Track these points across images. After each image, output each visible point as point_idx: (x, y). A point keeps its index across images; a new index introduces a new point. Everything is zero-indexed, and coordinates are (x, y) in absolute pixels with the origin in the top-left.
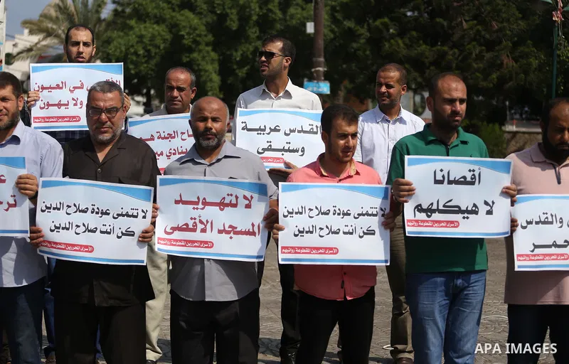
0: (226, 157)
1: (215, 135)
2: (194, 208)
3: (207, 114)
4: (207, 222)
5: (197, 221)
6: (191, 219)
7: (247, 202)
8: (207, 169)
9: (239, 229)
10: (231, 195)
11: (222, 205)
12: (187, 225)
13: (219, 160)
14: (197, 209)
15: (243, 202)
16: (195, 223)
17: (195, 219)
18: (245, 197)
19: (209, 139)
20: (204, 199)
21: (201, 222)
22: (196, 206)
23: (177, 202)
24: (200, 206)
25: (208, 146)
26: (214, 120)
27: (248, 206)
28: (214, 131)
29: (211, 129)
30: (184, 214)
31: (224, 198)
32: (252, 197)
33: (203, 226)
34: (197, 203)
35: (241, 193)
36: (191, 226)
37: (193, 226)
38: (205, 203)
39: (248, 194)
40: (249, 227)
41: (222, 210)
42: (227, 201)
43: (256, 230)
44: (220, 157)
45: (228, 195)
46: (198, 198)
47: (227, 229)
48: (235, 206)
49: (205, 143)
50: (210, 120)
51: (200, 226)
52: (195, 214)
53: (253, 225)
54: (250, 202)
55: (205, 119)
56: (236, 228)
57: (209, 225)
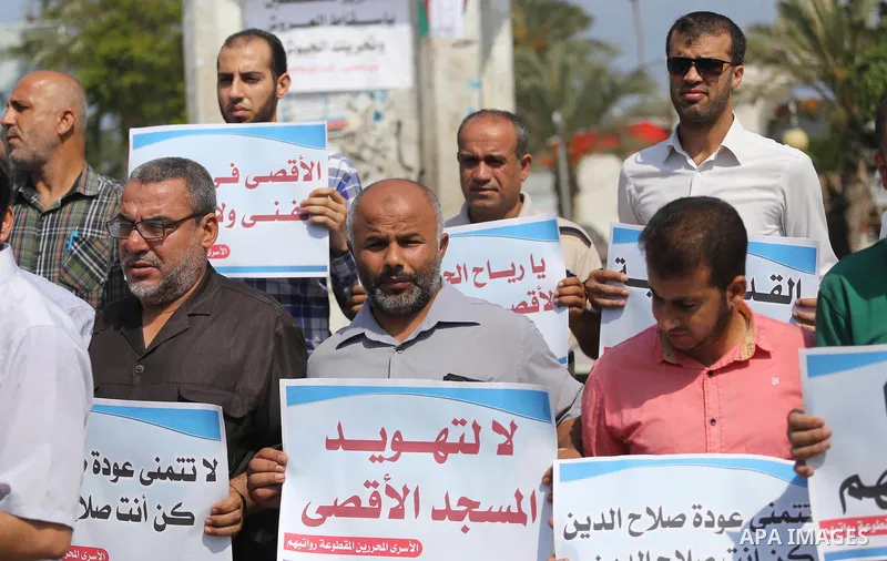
0: (441, 325)
1: (413, 280)
2: (373, 459)
3: (385, 230)
4: (406, 491)
5: (381, 490)
6: (367, 484)
7: (503, 439)
9: (483, 508)
10: (463, 423)
11: (441, 448)
12: (356, 499)
13: (423, 335)
14: (381, 459)
15: (491, 440)
16: (376, 494)
17: (375, 484)
18: (497, 427)
19: (397, 292)
20: (398, 434)
21: (391, 492)
22: (377, 454)
23: (331, 444)
24: (389, 452)
25: (400, 308)
26: (405, 242)
27: (505, 449)
28: (407, 270)
29: (400, 267)
30: (349, 475)
31: (445, 431)
32: (513, 427)
33: (395, 503)
34: (380, 446)
35: (486, 416)
36: (365, 504)
37: (372, 502)
38: (401, 446)
39: (505, 420)
40: (507, 502)
41: (441, 460)
42: (453, 438)
43: (527, 508)
44: (425, 327)
45: (455, 422)
46: (383, 433)
47: (454, 507)
48: (473, 449)
49: (389, 302)
50: (394, 245)
51: (388, 503)
52: (376, 472)
53: (519, 496)
54: (510, 437)
55: (381, 244)
56: (477, 504)
57: (411, 498)
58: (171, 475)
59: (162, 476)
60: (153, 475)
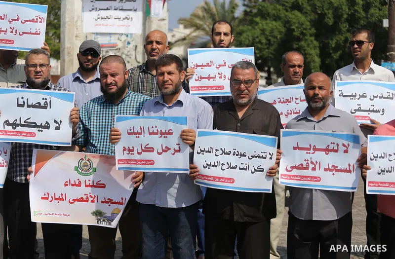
0: (330, 116)
1: (321, 99)
2: (307, 153)
3: (315, 84)
4: (317, 162)
5: (309, 162)
6: (305, 160)
7: (345, 148)
8: (316, 125)
9: (339, 168)
10: (334, 143)
11: (327, 150)
12: (302, 165)
13: (324, 119)
14: (309, 153)
15: (342, 148)
16: (308, 163)
17: (308, 160)
18: (344, 145)
19: (317, 102)
20: (315, 146)
21: (312, 163)
22: (308, 152)
23: (295, 148)
24: (312, 151)
25: (316, 108)
26: (321, 88)
27: (346, 151)
28: (320, 96)
29: (318, 95)
30: (300, 157)
31: (329, 146)
32: (349, 145)
33: (313, 166)
34: (309, 149)
35: (341, 142)
36: (305, 166)
37: (306, 165)
38: (315, 149)
39: (346, 143)
40: (346, 167)
41: (327, 154)
42: (331, 148)
43: (351, 168)
44: (325, 116)
45: (332, 143)
46: (310, 145)
47: (330, 168)
48: (336, 151)
49: (314, 105)
50: (317, 88)
51: (311, 166)
52: (308, 157)
53: (349, 165)
54: (347, 148)
55: (314, 88)
56: (337, 167)
57: (318, 164)
58: (259, 157)
59: (256, 157)
60: (252, 157)
